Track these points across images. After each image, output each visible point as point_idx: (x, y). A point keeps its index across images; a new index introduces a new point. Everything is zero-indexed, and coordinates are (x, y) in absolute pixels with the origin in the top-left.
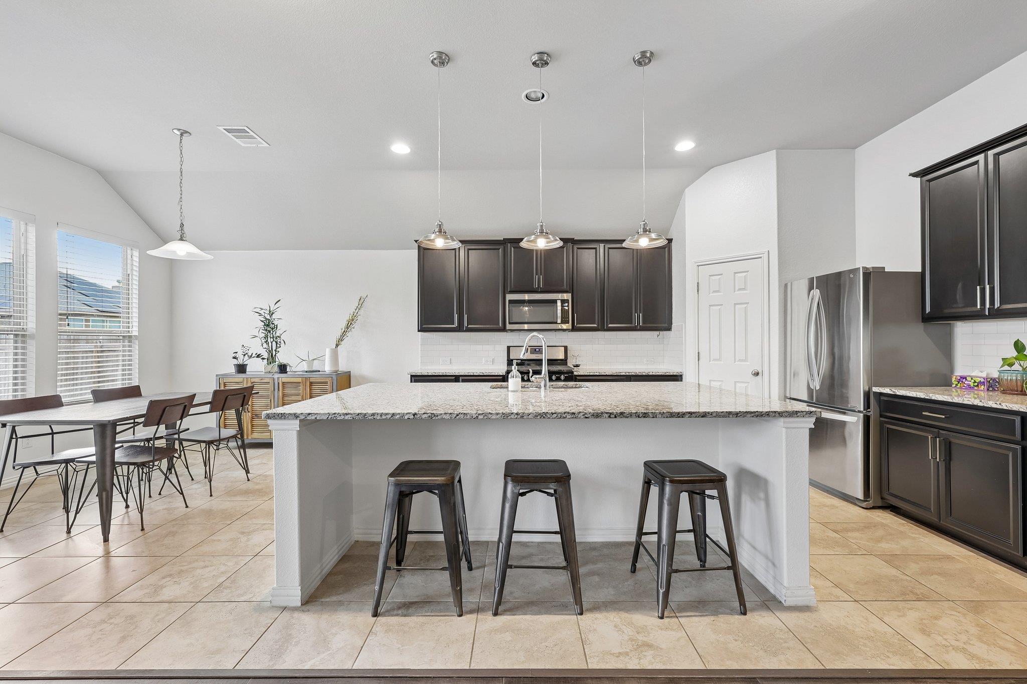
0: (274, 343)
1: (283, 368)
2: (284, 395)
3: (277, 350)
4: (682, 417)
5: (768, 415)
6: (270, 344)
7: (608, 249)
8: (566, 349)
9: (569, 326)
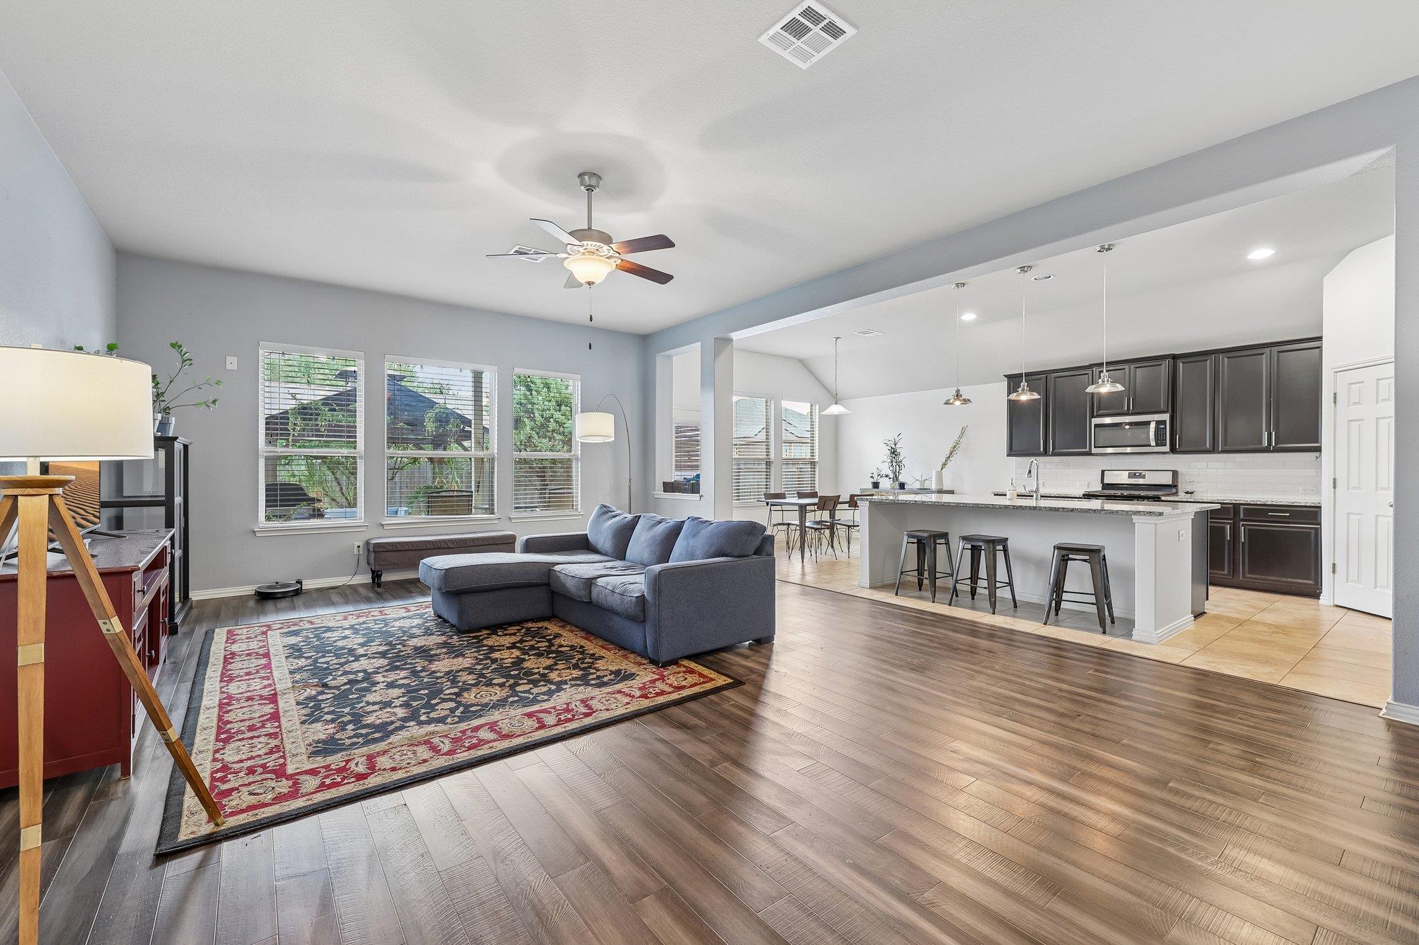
0: (897, 467)
1: (902, 486)
3: (899, 472)
7: (1226, 360)
8: (1175, 474)
9: (1167, 448)
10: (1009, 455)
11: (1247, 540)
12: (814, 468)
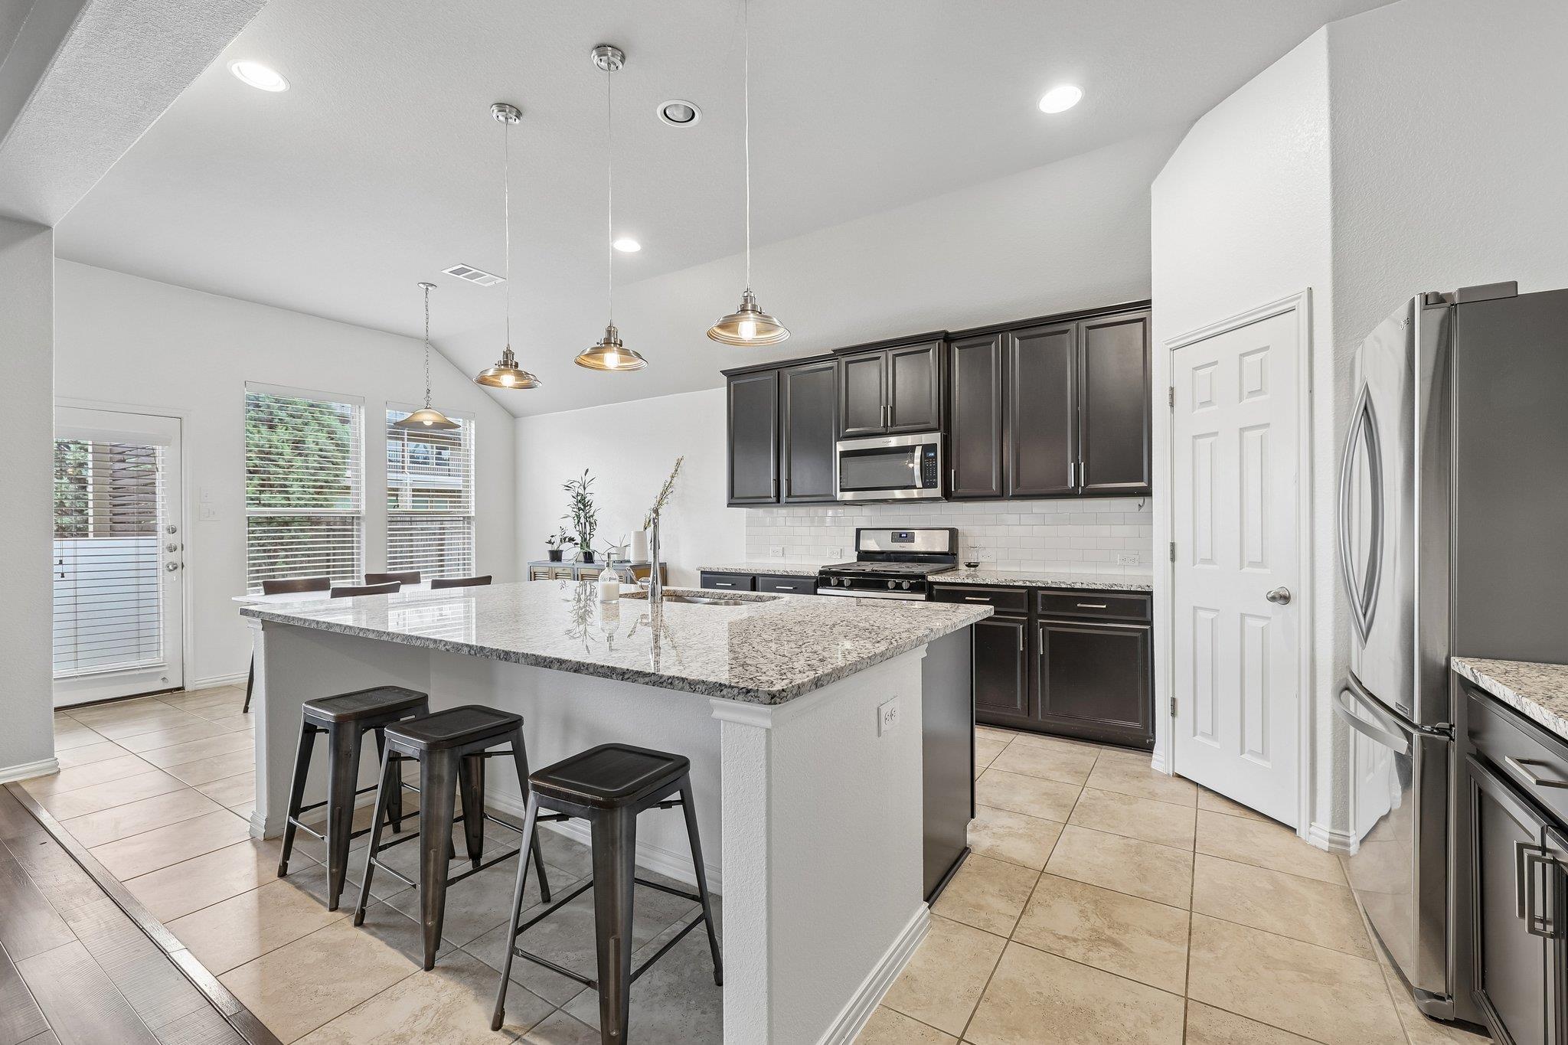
0: (587, 525)
1: (588, 557)
3: (591, 533)
4: (550, 667)
5: (671, 683)
6: (583, 526)
7: (1017, 341)
8: (953, 534)
9: (937, 492)
10: (730, 505)
11: (1047, 650)
12: (469, 528)
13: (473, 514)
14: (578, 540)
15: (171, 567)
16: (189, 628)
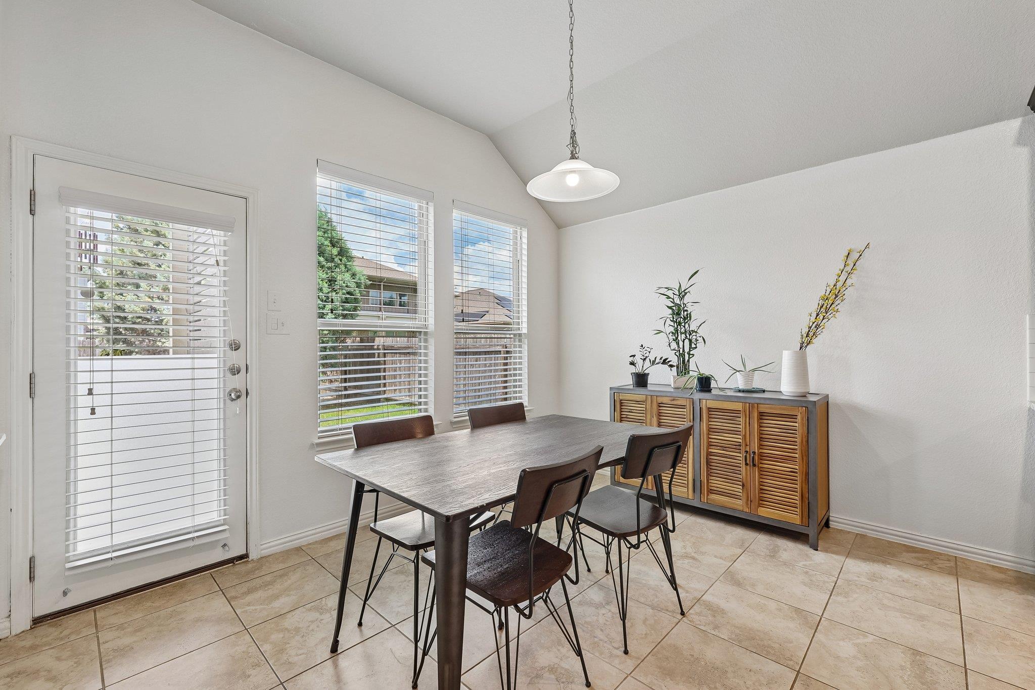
0: (687, 342)
1: (704, 384)
2: (710, 430)
3: (691, 353)
6: (681, 344)
13: (525, 331)
14: (674, 360)
15: (233, 396)
16: (254, 476)
